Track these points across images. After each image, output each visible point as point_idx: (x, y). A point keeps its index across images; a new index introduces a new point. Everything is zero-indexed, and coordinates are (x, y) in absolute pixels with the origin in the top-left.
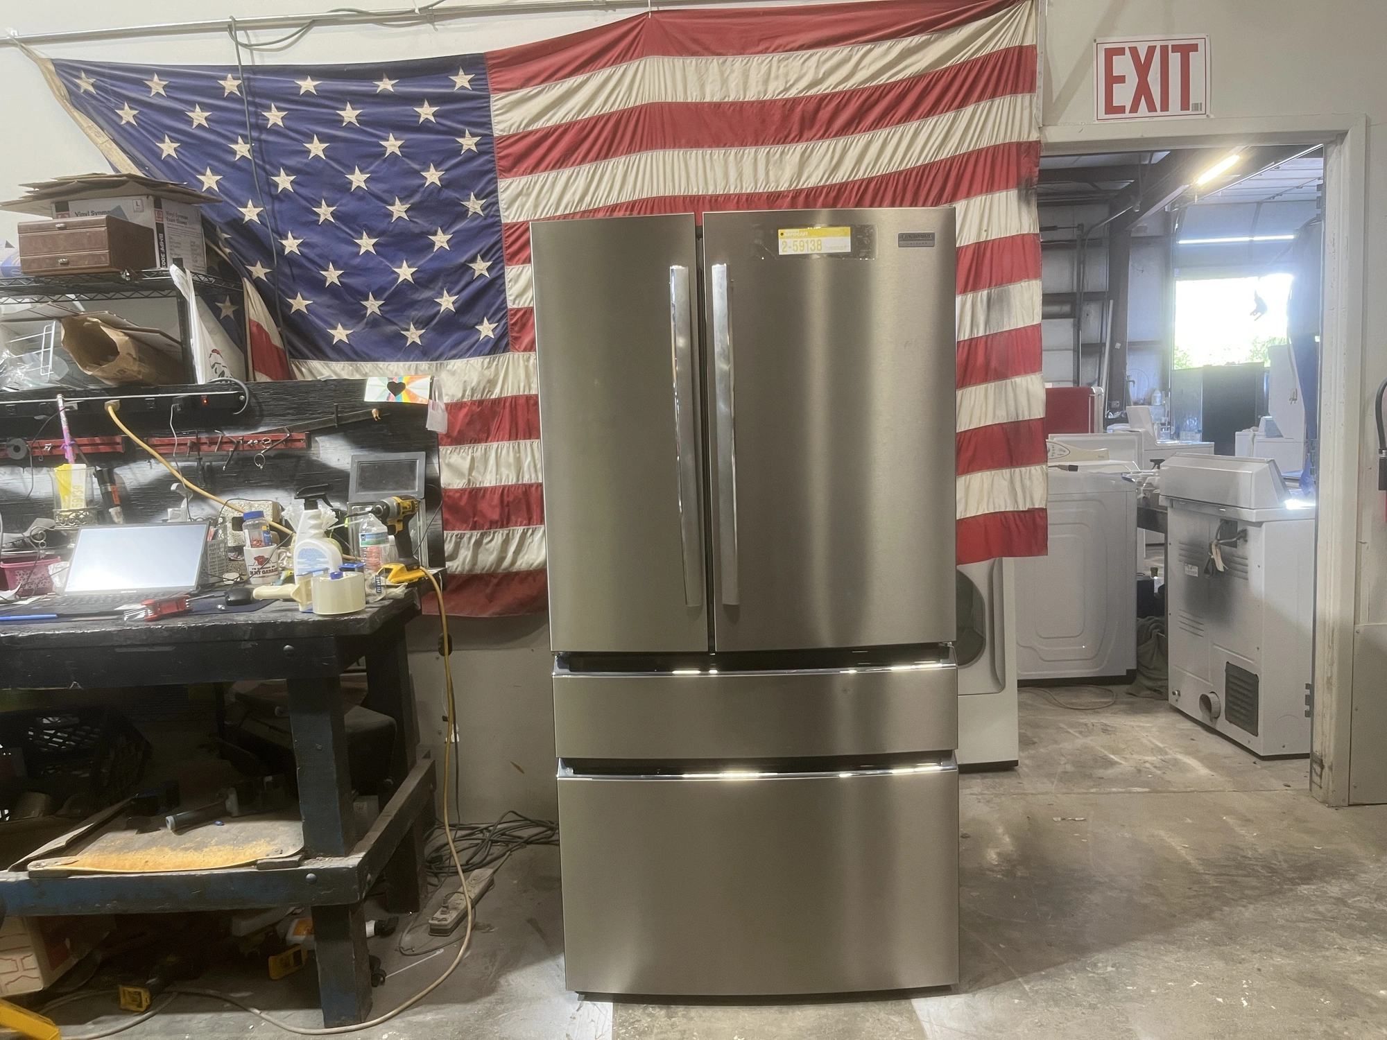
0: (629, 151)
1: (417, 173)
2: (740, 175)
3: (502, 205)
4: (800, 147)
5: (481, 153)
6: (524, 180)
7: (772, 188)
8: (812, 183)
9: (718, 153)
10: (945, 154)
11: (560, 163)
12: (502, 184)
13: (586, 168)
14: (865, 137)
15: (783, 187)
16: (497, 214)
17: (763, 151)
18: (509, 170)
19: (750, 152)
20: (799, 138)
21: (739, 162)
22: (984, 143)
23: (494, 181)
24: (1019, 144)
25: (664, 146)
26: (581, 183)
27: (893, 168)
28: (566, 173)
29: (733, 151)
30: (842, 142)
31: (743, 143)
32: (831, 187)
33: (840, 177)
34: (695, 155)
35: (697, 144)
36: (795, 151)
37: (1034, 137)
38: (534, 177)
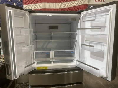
0: (40, 2)
1: (13, 4)
2: (54, 6)
3: (24, 8)
4: (61, 3)
5: (21, 2)
6: (27, 5)
7: (57, 8)
8: (62, 8)
9: (51, 3)
10: (77, 5)
11: (31, 3)
12: (24, 6)
13: (35, 4)
14: (69, 2)
15: (59, 8)
17: (56, 3)
18: (25, 4)
19: (55, 3)
20: (61, 2)
21: (53, 4)
22: (82, 4)
23: (23, 5)
24: (86, 4)
25: (44, 2)
26: (34, 6)
27: (72, 6)
28: (32, 5)
29: (53, 3)
30: (66, 3)
31: (54, 2)
32: (64, 8)
33: (65, 7)
34: (48, 3)
35: (48, 2)
36: (60, 4)
37: (87, 4)
38: (28, 5)
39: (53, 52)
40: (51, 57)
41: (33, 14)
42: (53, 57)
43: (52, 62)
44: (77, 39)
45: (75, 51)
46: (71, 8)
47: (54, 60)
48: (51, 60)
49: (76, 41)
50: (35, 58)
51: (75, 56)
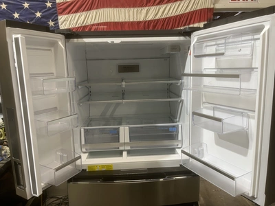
0: (97, 8)
1: (34, 14)
2: (129, 16)
3: (60, 24)
4: (146, 8)
5: (53, 8)
6: (66, 16)
7: (138, 20)
8: (150, 19)
9: (123, 10)
10: (187, 11)
11: (76, 11)
12: (59, 17)
13: (84, 13)
14: (165, 6)
15: (142, 20)
16: (58, 26)
17: (136, 9)
18: (61, 13)
19: (132, 9)
20: (146, 6)
21: (129, 12)
22: (198, 8)
23: (57, 16)
24: (208, 9)
25: (107, 7)
26: (83, 17)
27: (172, 15)
28: (78, 14)
29: (127, 9)
30: (158, 7)
31: (130, 7)
32: (155, 20)
33: (158, 17)
34: (116, 10)
35: (117, 7)
36: (145, 10)
37: (212, 7)
38: (69, 15)
39: (127, 129)
40: (122, 140)
41: (75, 40)
42: (127, 140)
43: (125, 153)
44: (183, 97)
45: (180, 126)
46: (170, 18)
47: (128, 148)
48: (121, 148)
49: (182, 101)
50: (83, 142)
51: (180, 138)
